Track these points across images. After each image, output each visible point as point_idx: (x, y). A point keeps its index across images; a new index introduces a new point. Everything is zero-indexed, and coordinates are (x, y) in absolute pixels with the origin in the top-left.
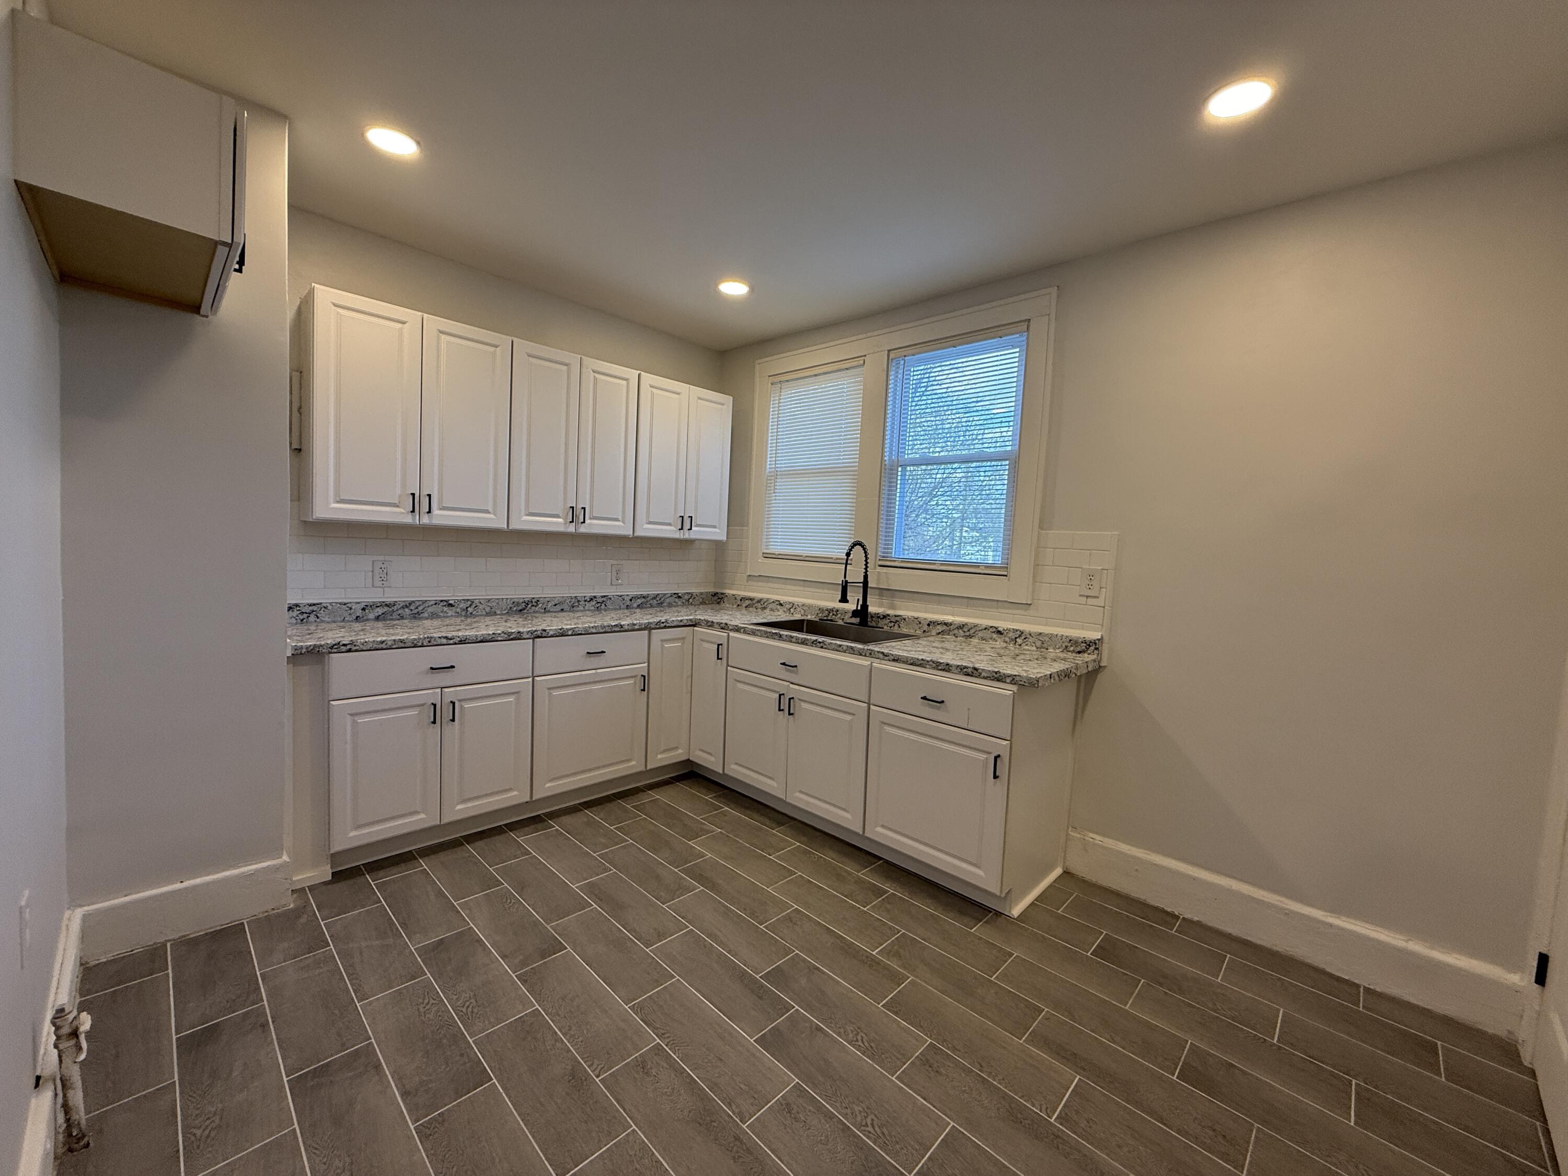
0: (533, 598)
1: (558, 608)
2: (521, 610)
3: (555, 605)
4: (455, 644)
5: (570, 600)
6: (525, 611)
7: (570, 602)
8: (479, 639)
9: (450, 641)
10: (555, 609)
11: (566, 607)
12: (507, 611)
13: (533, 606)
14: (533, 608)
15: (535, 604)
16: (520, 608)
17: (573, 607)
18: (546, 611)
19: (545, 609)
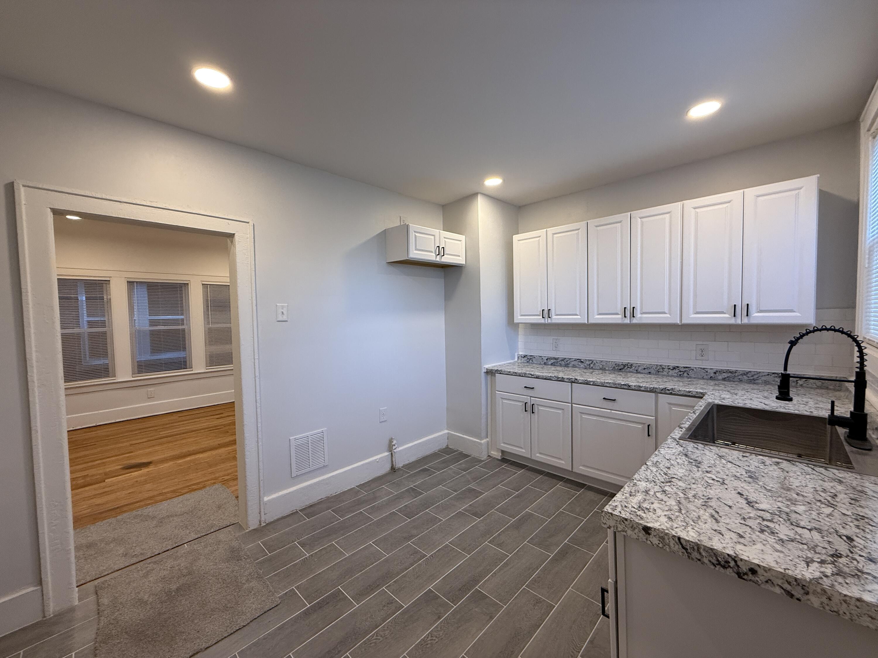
0: (629, 363)
1: (646, 371)
2: (620, 369)
3: (645, 369)
4: (534, 378)
5: (655, 367)
6: (623, 370)
7: (656, 368)
8: (544, 378)
9: (532, 376)
10: (644, 371)
11: (652, 371)
12: (611, 369)
13: (628, 367)
14: (629, 369)
15: (630, 367)
16: (620, 368)
17: (658, 372)
18: (637, 372)
19: (637, 370)
